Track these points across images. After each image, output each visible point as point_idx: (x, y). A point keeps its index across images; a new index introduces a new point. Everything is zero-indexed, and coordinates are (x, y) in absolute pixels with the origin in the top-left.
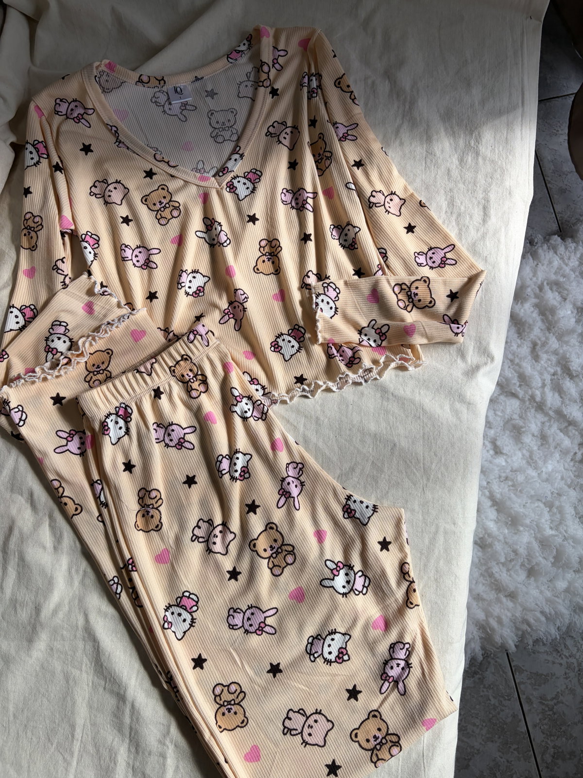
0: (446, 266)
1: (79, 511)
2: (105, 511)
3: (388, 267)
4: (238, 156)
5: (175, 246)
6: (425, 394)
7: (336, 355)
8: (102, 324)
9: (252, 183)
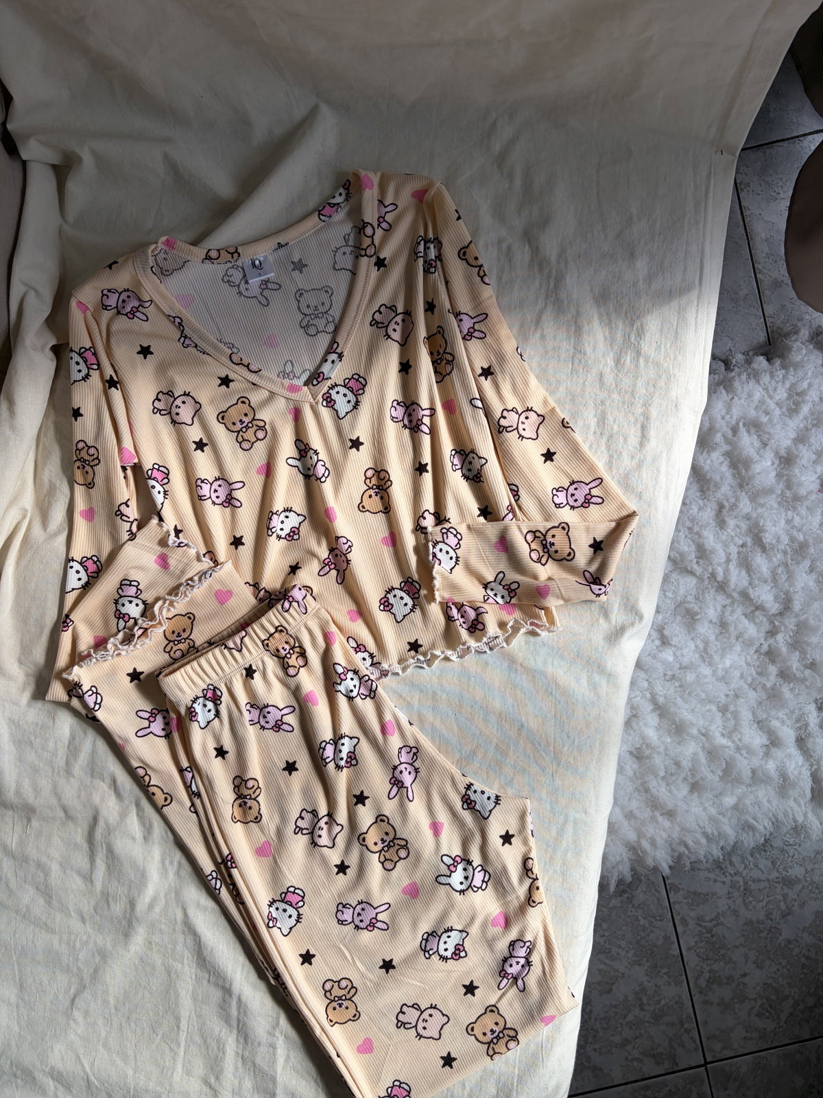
0: (591, 505)
1: (169, 801)
2: (197, 802)
3: (520, 507)
4: (336, 355)
5: (262, 478)
6: (560, 665)
7: (456, 618)
8: (181, 585)
9: (354, 394)
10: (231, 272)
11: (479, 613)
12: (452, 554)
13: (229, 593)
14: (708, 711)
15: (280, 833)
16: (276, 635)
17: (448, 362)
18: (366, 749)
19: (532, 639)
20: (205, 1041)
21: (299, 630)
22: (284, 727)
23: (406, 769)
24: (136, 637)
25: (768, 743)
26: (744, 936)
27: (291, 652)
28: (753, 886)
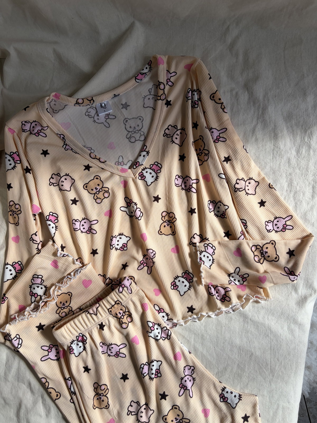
0: (286, 230)
1: (59, 396)
2: (74, 397)
3: (247, 232)
4: (146, 153)
5: (107, 218)
6: (272, 319)
7: (214, 294)
8: (64, 277)
9: (155, 173)
10: (89, 110)
11: (227, 292)
12: (210, 257)
13: (90, 282)
15: (119, 414)
16: (116, 306)
17: (206, 155)
18: (166, 368)
19: (256, 305)
21: (128, 303)
22: (121, 355)
23: (188, 378)
24: (41, 307)
27: (124, 314)
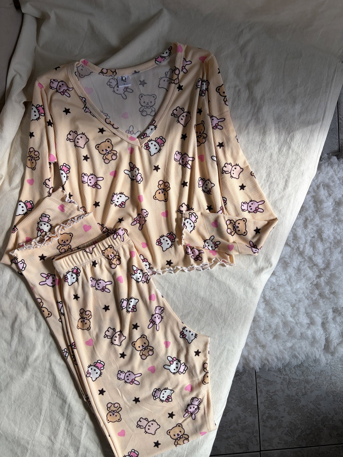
0: (258, 212)
1: (50, 315)
2: (63, 317)
3: (226, 208)
4: (154, 127)
5: (112, 177)
6: (232, 281)
7: (190, 253)
8: (69, 220)
9: (159, 145)
10: (111, 81)
11: (200, 252)
12: (192, 224)
13: (90, 227)
14: (286, 305)
15: (97, 336)
16: (109, 249)
17: (204, 138)
18: (141, 305)
19: (222, 268)
20: (52, 421)
21: (119, 248)
22: (106, 290)
24: (45, 240)
25: (309, 323)
26: (285, 401)
27: (114, 257)
28: (292, 381)
